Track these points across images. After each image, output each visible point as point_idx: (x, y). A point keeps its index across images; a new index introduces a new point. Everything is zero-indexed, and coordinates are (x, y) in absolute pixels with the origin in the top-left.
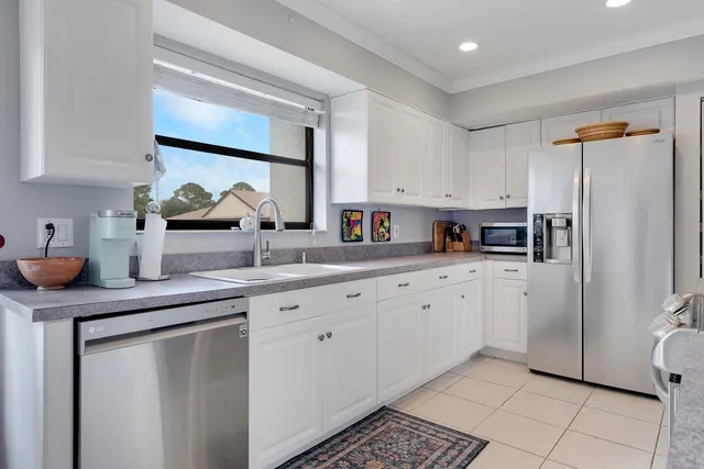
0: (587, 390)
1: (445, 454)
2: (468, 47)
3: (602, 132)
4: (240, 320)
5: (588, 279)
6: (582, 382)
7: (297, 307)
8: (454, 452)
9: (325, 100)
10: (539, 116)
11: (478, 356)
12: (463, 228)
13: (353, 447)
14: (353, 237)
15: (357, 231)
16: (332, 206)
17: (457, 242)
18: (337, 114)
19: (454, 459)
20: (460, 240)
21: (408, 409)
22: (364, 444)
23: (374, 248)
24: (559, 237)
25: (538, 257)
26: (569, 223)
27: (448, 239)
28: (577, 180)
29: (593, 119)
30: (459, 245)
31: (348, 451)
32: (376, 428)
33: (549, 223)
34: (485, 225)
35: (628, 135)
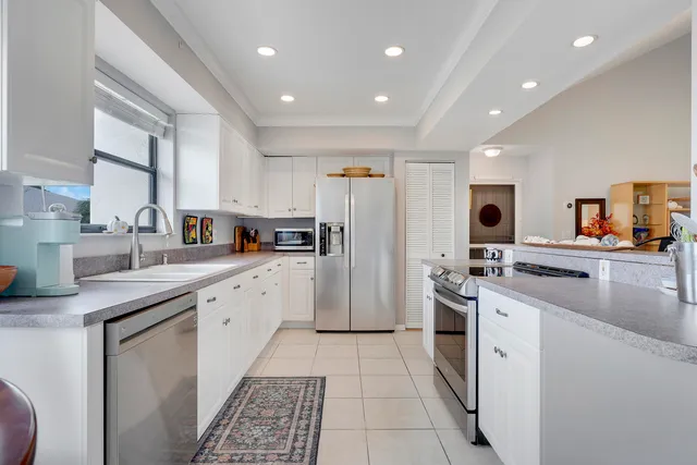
0: (354, 335)
1: (306, 391)
2: (287, 98)
3: (358, 172)
4: (191, 313)
5: (353, 265)
6: (350, 332)
7: (214, 299)
8: (311, 389)
9: (172, 115)
10: (317, 155)
11: (279, 330)
12: (256, 232)
13: (242, 407)
14: (191, 240)
15: (193, 235)
16: (177, 211)
17: (251, 244)
18: (181, 129)
19: (314, 391)
20: (255, 241)
21: (257, 374)
22: (248, 404)
23: (204, 249)
24: (335, 239)
25: (323, 252)
26: (342, 229)
27: (245, 241)
28: (347, 202)
29: (349, 163)
30: (254, 246)
31: (239, 412)
32: (246, 392)
33: (330, 229)
34: (277, 230)
35: (370, 176)
